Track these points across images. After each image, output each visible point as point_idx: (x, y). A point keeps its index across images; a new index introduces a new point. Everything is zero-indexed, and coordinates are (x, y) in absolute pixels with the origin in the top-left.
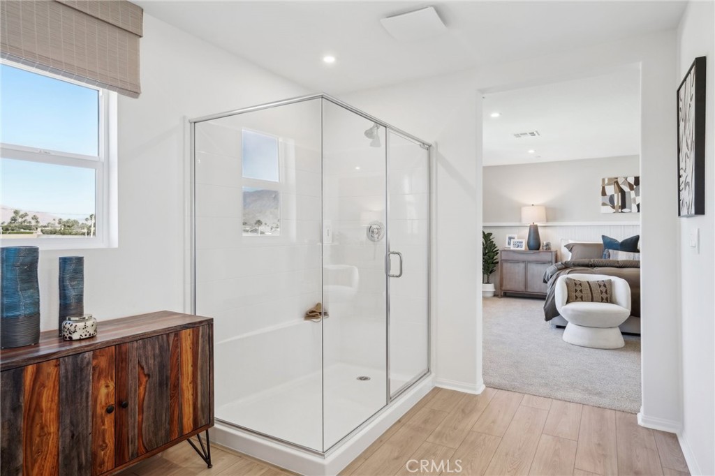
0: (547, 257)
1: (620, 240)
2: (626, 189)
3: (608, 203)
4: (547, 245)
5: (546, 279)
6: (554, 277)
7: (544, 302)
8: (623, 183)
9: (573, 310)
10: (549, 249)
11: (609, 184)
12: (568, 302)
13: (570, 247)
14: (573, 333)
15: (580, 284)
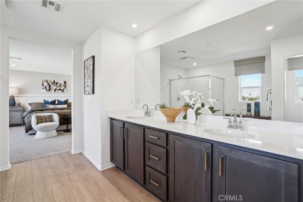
0: (20, 109)
1: (50, 101)
2: (51, 84)
3: (44, 88)
4: (19, 104)
5: (24, 117)
6: (28, 115)
7: (24, 127)
8: (50, 82)
9: (40, 126)
10: (20, 105)
11: (45, 82)
12: (37, 124)
13: (30, 104)
14: (39, 135)
15: (42, 117)
